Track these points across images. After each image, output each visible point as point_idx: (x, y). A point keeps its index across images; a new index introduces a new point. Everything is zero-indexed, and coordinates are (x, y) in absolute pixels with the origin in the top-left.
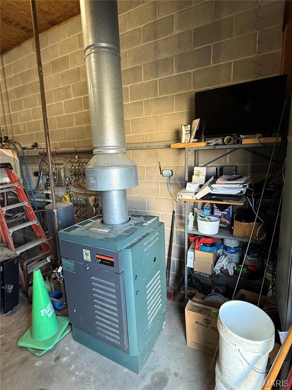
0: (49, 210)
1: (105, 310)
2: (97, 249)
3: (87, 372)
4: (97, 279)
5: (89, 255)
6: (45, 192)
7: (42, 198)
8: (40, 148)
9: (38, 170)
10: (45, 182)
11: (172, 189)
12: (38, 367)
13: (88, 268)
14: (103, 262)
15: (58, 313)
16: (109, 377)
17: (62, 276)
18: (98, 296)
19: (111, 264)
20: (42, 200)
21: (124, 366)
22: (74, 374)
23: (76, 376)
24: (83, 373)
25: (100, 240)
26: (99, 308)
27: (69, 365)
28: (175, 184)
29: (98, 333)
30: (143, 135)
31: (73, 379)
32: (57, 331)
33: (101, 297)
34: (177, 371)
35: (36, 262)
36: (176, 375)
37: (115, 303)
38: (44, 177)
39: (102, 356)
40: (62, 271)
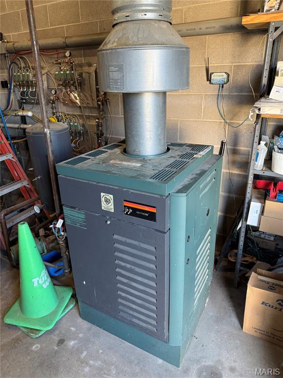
0: (33, 133)
1: (134, 284)
2: (127, 192)
3: (104, 362)
4: (123, 239)
5: (112, 201)
6: (20, 113)
7: (16, 123)
8: (8, 42)
9: (7, 79)
10: (19, 96)
11: (224, 106)
12: (36, 352)
13: (109, 222)
14: (135, 213)
15: (56, 282)
16: (137, 369)
17: (62, 233)
18: (123, 264)
19: (152, 217)
20: (16, 126)
21: (158, 357)
22: (87, 363)
23: (90, 366)
24: (100, 363)
25: (131, 177)
26: (126, 281)
27: (79, 351)
28: (230, 97)
29: (121, 314)
30: (181, 10)
31: (87, 369)
32: (55, 306)
33: (128, 266)
34: (233, 364)
35: (16, 212)
36: (232, 370)
37: (153, 275)
38: (16, 89)
39: (124, 341)
40: (63, 225)
